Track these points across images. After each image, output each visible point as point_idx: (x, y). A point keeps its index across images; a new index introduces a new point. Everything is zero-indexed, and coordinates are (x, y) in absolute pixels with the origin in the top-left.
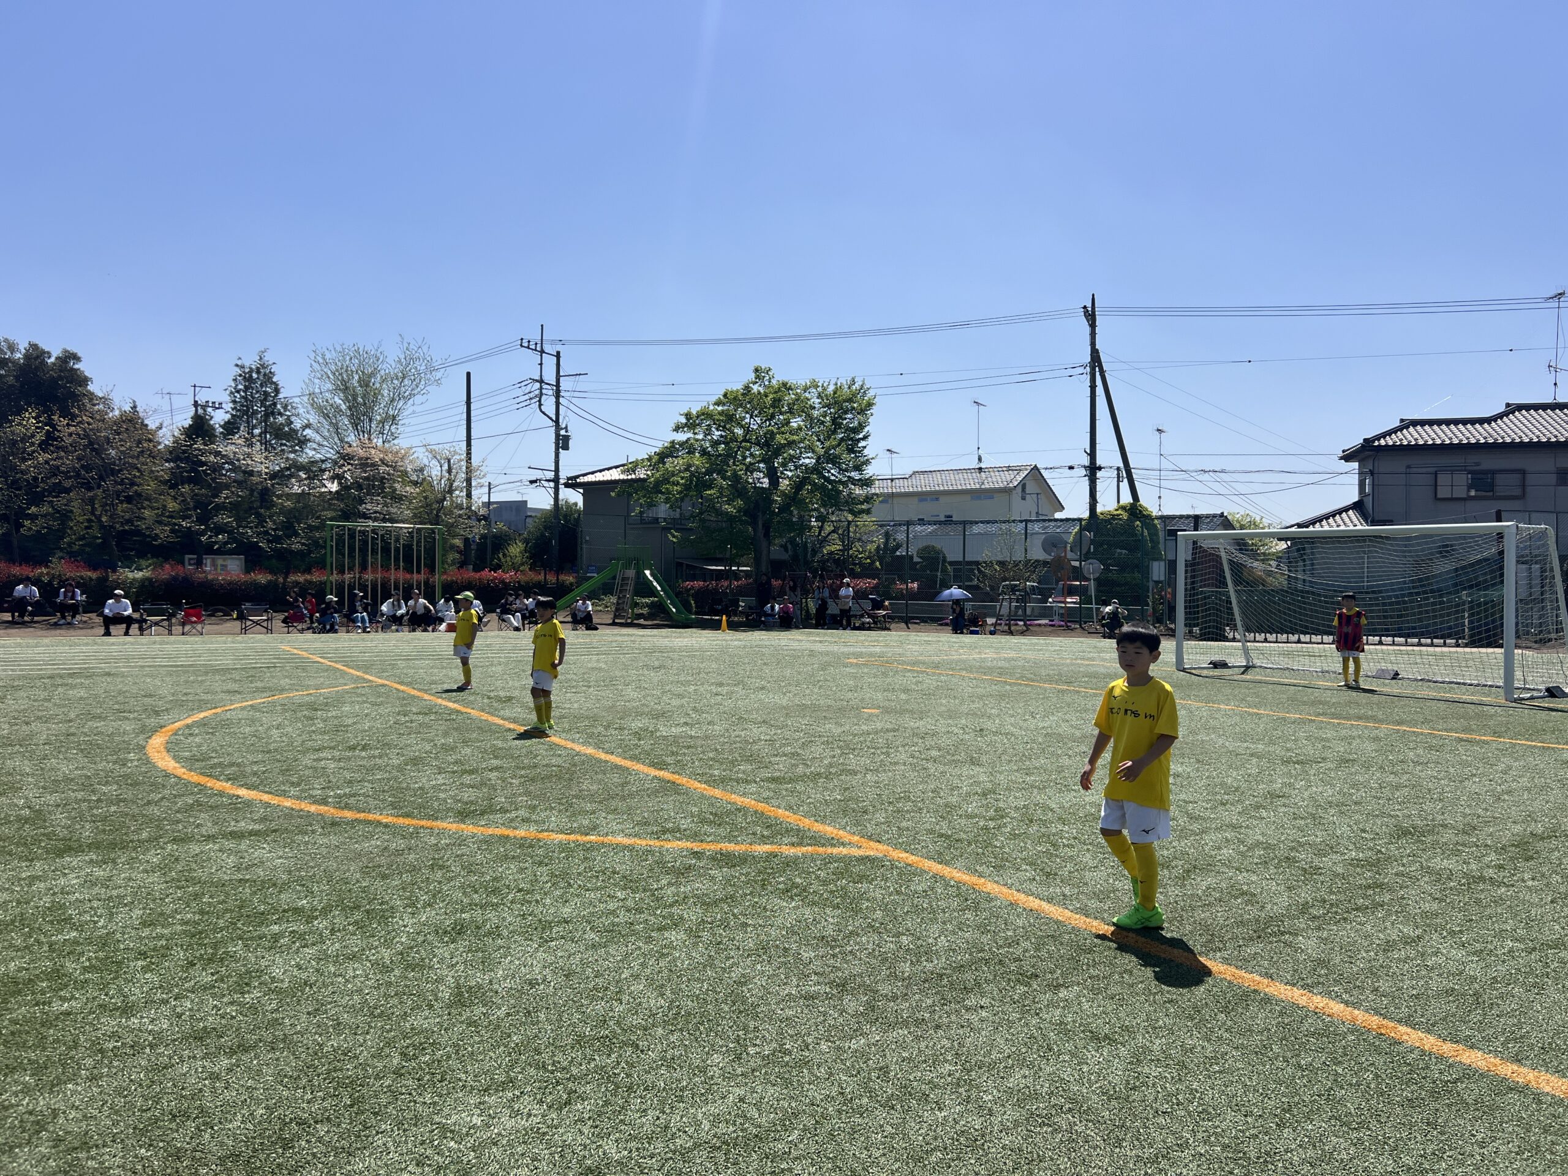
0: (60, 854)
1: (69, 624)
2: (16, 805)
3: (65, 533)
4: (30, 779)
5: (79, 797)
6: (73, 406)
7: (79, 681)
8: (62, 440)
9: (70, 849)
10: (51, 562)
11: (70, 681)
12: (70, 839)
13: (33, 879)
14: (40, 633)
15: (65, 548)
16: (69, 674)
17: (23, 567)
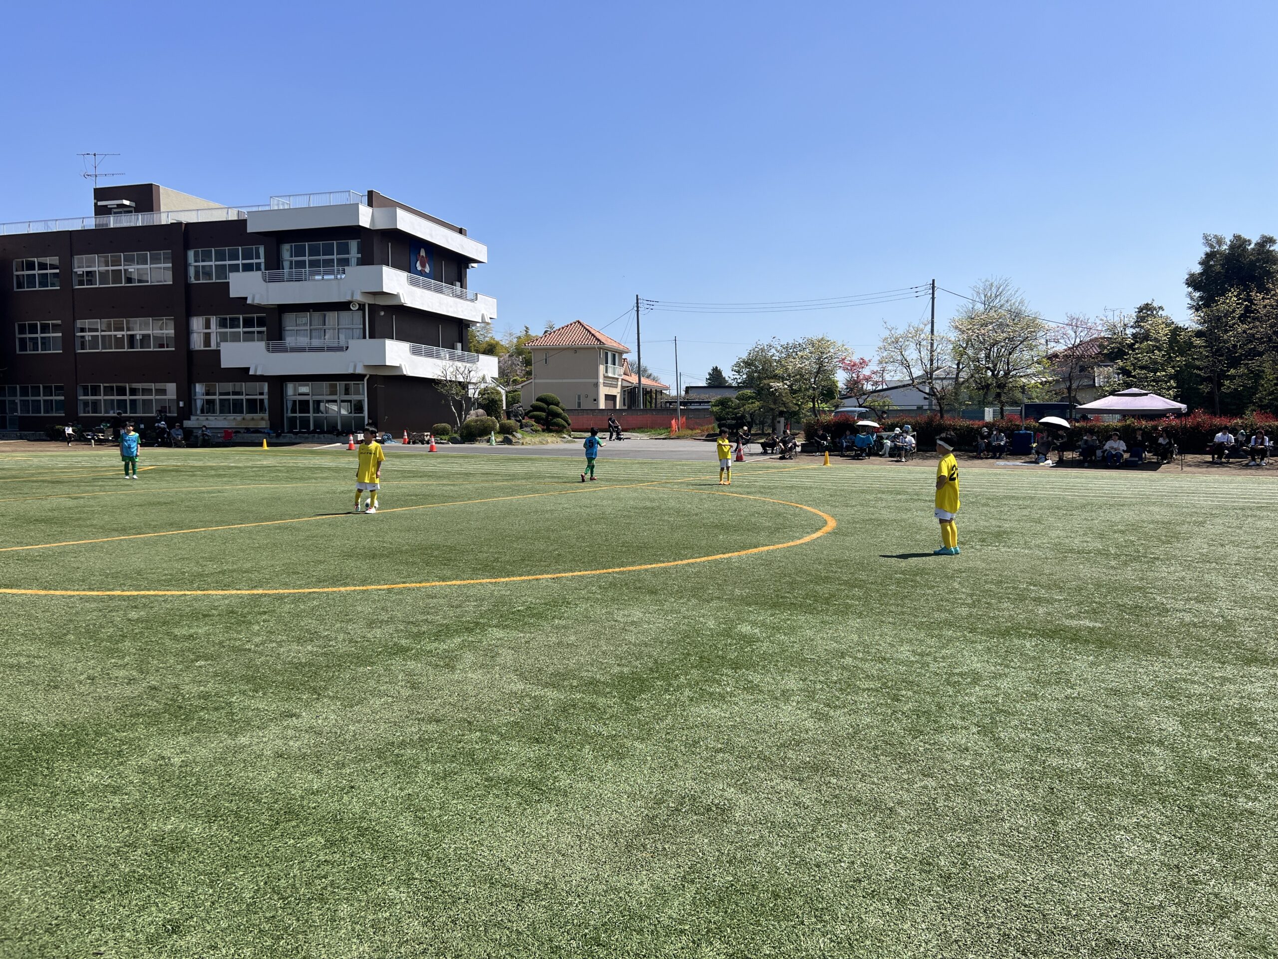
0: (1248, 662)
1: (1258, 465)
2: (1211, 613)
3: (1257, 389)
4: (1223, 593)
5: (1265, 615)
6: (1268, 282)
7: (1265, 513)
8: (1258, 312)
9: (1256, 660)
10: (1244, 414)
11: (1258, 513)
12: (1256, 651)
13: (1224, 680)
14: (1234, 472)
15: (1256, 402)
16: (1258, 507)
17: (1223, 418)
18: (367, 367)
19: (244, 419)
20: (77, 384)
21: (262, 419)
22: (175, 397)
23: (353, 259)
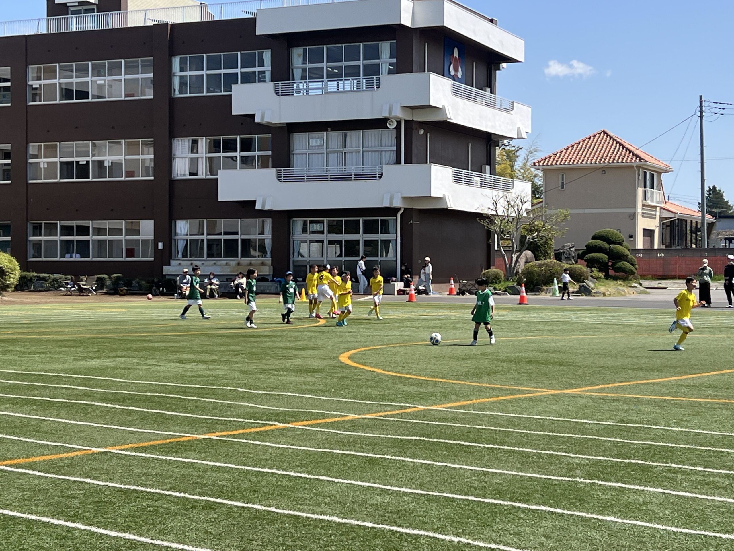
18: (405, 198)
19: (239, 264)
20: (27, 221)
21: (263, 264)
22: (152, 237)
23: (384, 65)
